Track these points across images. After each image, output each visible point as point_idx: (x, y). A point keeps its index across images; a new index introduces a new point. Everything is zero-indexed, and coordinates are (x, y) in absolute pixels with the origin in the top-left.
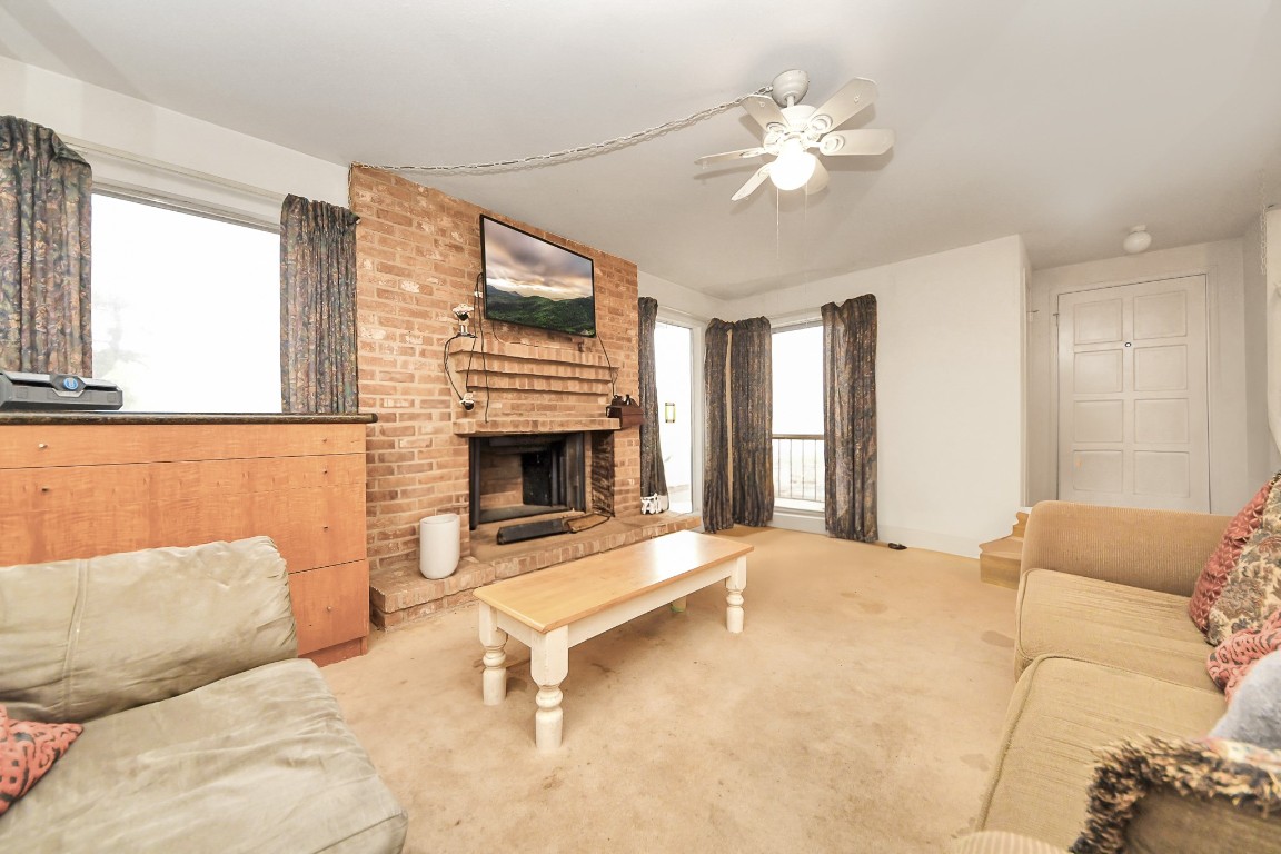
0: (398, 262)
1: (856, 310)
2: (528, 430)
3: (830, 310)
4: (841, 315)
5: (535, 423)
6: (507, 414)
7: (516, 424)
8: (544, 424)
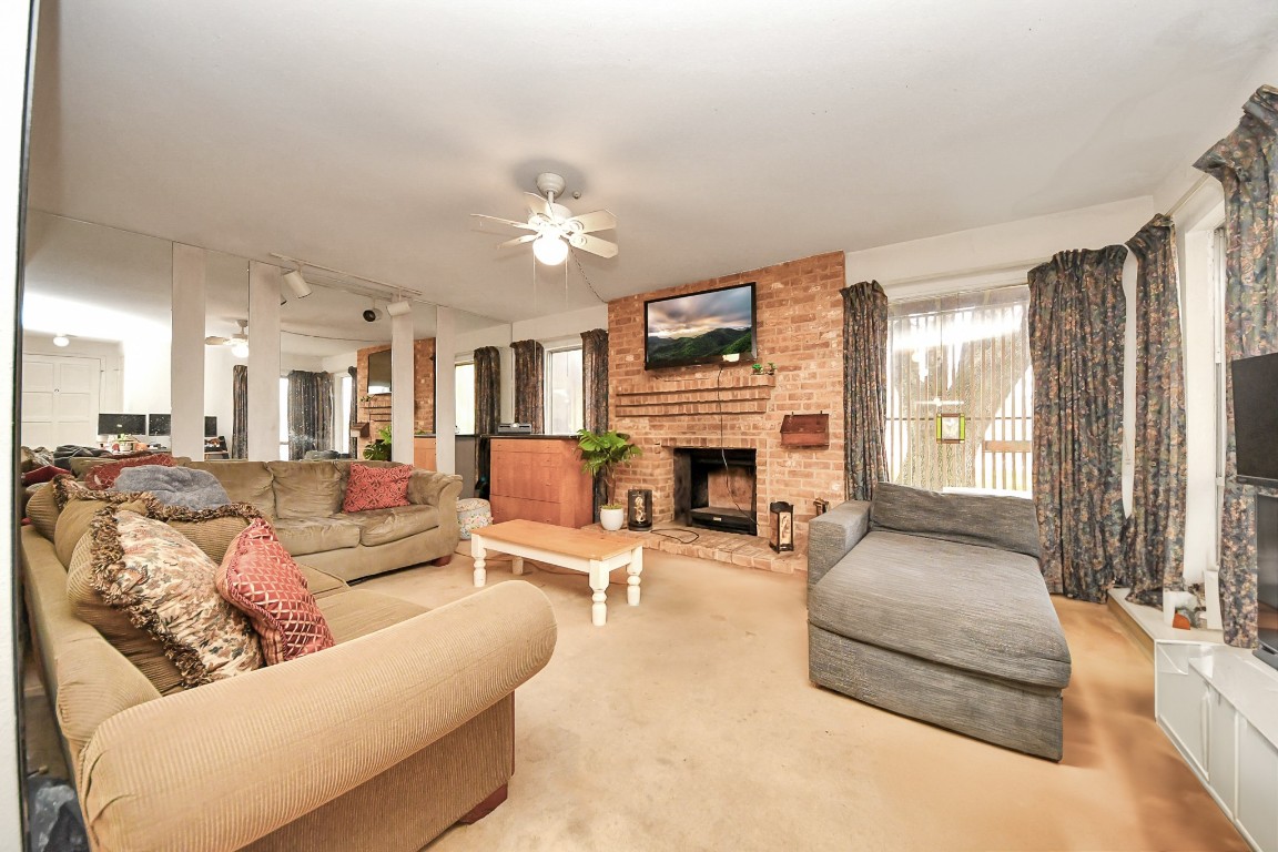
0: (625, 346)
2: (699, 445)
5: (704, 440)
6: (684, 433)
7: (689, 441)
8: (711, 441)
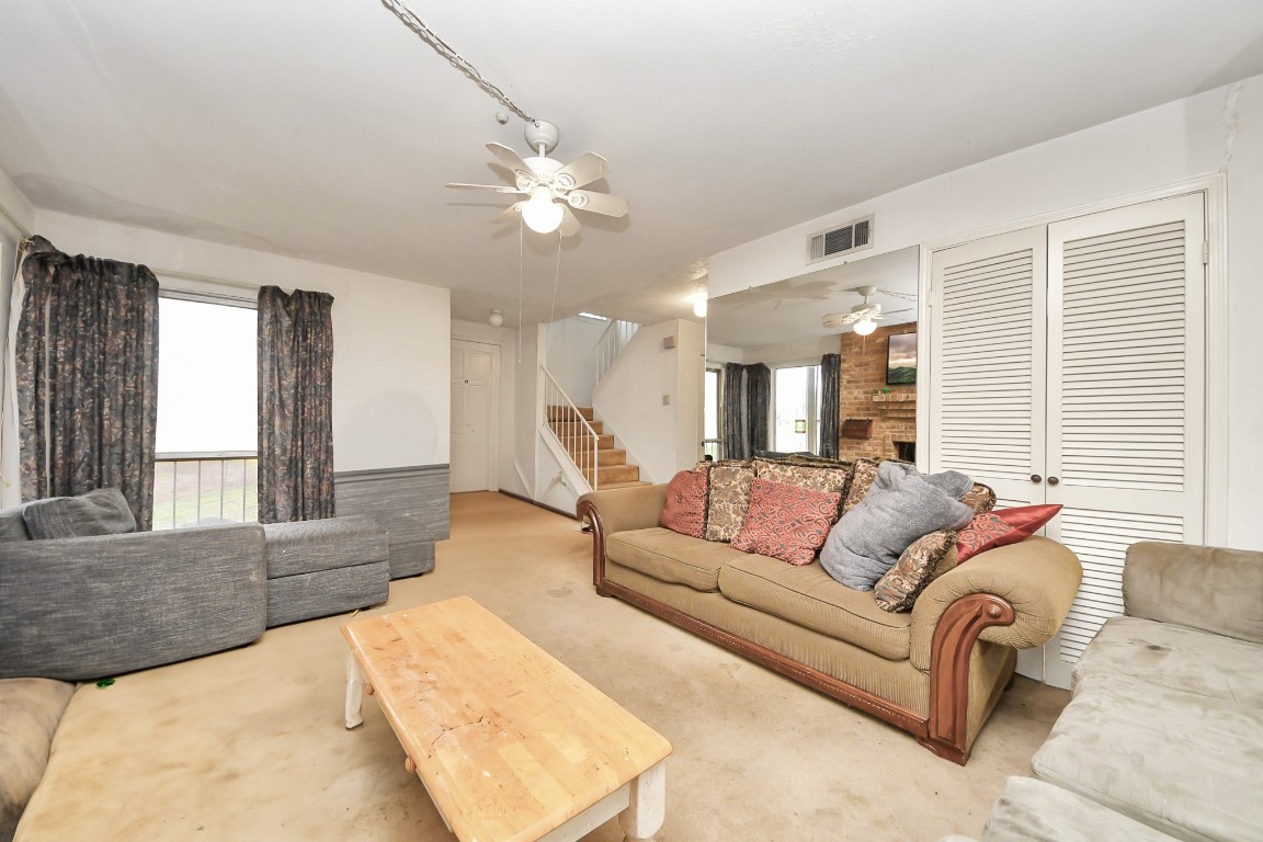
1: (306, 306)
3: (270, 297)
4: (286, 306)
